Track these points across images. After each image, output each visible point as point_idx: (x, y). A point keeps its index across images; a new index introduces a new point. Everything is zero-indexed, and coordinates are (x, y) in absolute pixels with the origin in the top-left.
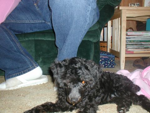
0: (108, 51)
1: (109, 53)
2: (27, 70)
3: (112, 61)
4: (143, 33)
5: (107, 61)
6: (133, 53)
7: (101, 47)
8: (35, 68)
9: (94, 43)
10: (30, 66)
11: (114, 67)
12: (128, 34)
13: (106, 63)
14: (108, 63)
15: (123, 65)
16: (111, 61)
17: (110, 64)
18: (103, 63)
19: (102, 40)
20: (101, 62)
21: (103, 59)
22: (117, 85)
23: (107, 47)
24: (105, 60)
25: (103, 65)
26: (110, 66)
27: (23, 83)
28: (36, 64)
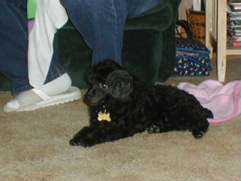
3: (203, 62)
5: (193, 62)
8: (59, 76)
11: (208, 75)
12: (236, 8)
13: (190, 66)
14: (195, 67)
16: (200, 62)
17: (200, 69)
18: (185, 67)
20: (180, 64)
21: (185, 59)
24: (190, 60)
25: (185, 70)
26: (200, 73)
27: (42, 100)
28: (60, 69)
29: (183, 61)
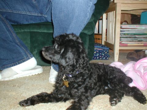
0: (103, 44)
1: (103, 45)
2: (22, 61)
3: (106, 53)
4: (137, 26)
5: (101, 53)
6: (127, 46)
7: (96, 39)
9: (89, 35)
10: (25, 57)
11: (108, 59)
12: (123, 27)
13: (100, 55)
14: (102, 55)
15: (116, 57)
17: (104, 56)
18: (97, 55)
19: (97, 33)
20: (95, 54)
21: (97, 52)
22: (111, 77)
23: (102, 39)
24: (100, 52)
25: (97, 57)
26: (104, 58)
27: (18, 74)
28: (30, 55)
29: (96, 52)
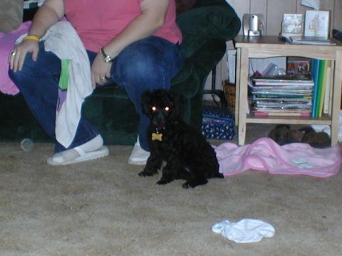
3: (227, 128)
5: (219, 127)
6: (266, 117)
8: (96, 136)
11: (231, 139)
13: (216, 131)
15: (242, 135)
17: (224, 134)
18: (211, 131)
20: (207, 129)
24: (216, 125)
25: (212, 134)
26: (225, 137)
27: (80, 156)
29: (210, 126)
